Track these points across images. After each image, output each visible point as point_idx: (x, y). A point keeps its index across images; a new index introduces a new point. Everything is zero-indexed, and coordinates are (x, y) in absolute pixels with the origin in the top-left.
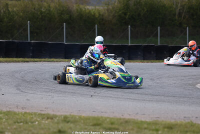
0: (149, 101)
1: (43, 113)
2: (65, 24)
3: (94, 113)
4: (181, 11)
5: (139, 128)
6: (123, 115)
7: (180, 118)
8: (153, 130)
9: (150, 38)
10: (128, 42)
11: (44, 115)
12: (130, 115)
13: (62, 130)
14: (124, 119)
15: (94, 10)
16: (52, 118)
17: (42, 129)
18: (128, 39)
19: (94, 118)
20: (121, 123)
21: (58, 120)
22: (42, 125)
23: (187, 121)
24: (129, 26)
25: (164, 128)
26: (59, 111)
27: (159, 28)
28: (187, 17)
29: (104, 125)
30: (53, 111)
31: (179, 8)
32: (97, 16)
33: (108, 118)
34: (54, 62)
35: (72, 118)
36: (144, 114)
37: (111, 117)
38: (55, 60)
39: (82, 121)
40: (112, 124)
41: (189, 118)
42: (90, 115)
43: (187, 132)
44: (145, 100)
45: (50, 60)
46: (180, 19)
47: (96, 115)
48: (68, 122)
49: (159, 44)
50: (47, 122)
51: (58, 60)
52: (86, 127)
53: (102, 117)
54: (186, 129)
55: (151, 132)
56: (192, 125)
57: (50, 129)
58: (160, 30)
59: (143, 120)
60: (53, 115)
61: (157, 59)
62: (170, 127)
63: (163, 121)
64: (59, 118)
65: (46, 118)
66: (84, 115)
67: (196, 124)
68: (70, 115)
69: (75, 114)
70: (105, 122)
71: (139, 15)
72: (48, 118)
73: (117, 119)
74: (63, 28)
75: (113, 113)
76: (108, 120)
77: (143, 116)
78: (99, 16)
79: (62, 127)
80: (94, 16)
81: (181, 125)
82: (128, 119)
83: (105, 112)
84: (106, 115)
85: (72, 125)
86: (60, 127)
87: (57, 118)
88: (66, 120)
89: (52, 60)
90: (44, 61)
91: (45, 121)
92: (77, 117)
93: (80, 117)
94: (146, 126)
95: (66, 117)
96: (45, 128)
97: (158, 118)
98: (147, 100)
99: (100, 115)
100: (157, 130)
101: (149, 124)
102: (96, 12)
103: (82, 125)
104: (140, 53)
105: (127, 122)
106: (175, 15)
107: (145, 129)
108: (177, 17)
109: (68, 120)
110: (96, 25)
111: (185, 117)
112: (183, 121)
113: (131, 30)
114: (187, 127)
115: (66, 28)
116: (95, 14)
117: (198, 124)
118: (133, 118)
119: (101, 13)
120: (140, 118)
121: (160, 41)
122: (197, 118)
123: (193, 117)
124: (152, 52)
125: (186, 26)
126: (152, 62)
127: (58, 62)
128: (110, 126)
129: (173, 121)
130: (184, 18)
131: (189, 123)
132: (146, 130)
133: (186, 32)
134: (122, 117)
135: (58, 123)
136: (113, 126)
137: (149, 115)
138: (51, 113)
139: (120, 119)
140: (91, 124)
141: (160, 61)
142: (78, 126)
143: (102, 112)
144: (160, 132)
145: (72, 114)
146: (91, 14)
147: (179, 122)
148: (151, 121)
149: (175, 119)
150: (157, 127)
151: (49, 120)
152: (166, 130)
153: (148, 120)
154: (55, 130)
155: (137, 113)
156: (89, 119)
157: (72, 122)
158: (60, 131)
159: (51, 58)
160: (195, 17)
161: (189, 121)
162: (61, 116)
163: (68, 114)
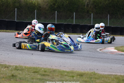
0: (68, 58)
1: (2, 64)
2: (16, 9)
3: (34, 65)
4: (88, 3)
5: (62, 75)
6: (52, 67)
7: (87, 70)
8: (70, 76)
9: (69, 20)
10: (55, 21)
11: (3, 65)
12: (56, 67)
13: (14, 75)
14: (52, 69)
15: (34, 1)
16: (8, 67)
17: (2, 74)
18: (55, 19)
19: (34, 68)
20: (51, 72)
21: (11, 68)
22: (2, 72)
23: (91, 71)
24: (56, 12)
25: (78, 75)
26: (12, 63)
27: (74, 13)
28: (92, 7)
29: (40, 73)
30: (9, 63)
31: (87, 1)
32: (36, 5)
33: (42, 68)
34: (9, 32)
35: (20, 67)
36: (65, 67)
37: (45, 68)
38: (10, 31)
39: (27, 70)
40: (45, 72)
41: (92, 69)
42: (32, 66)
43: (91, 78)
44: (65, 58)
45: (6, 31)
46: (87, 8)
47: (35, 66)
48: (18, 70)
49: (74, 23)
50: (4, 70)
51: (11, 31)
52: (29, 73)
53: (39, 68)
54: (91, 77)
55: (69, 78)
56: (94, 74)
57: (6, 74)
58: (75, 15)
59: (64, 70)
60: (9, 65)
61: (73, 33)
62: (81, 75)
63: (77, 71)
64: (12, 67)
65: (4, 67)
66: (27, 66)
67: (97, 73)
68: (19, 66)
69: (22, 65)
70: (41, 71)
71: (63, 5)
72: (5, 67)
73: (48, 69)
74: (15, 11)
75: (46, 65)
76: (42, 69)
77: (64, 67)
78: (38, 5)
79: (14, 73)
80: (34, 4)
81: (87, 74)
82: (56, 69)
83: (41, 65)
84: (41, 66)
85: (20, 72)
86: (13, 73)
87: (11, 67)
88: (16, 68)
89: (8, 31)
90: (3, 32)
91: (4, 69)
92: (24, 67)
93: (25, 67)
94: (66, 74)
95: (16, 67)
96: (4, 73)
97: (74, 69)
98: (66, 58)
99: (37, 66)
100: (73, 77)
101: (68, 72)
102: (36, 2)
103: (26, 72)
104: (62, 28)
105: (54, 71)
106: (84, 6)
107: (66, 75)
108: (85, 7)
109: (17, 68)
110: (36, 11)
111: (90, 69)
112: (89, 71)
113: (57, 14)
114: (91, 75)
115: (17, 12)
116: (35, 3)
117: (98, 74)
118: (58, 68)
119: (39, 3)
120: (62, 69)
121: (75, 21)
122: (97, 69)
123: (95, 69)
124: (70, 28)
125: (91, 12)
126: (70, 34)
127: (11, 32)
128: (44, 73)
129: (83, 71)
130: (90, 8)
131: (92, 73)
132: (66, 77)
133: (91, 16)
134: (51, 68)
135: (12, 70)
136: (46, 73)
137: (68, 67)
138: (7, 64)
139: (50, 69)
140: (32, 71)
141: (75, 34)
142: (24, 73)
143: (39, 65)
144: (75, 78)
145: (20, 65)
146: (33, 3)
147: (86, 72)
148: (69, 70)
149: (84, 70)
150: (73, 75)
151: (6, 68)
152: (78, 76)
153: (67, 70)
154: (10, 75)
155: (61, 66)
156: (31, 68)
157: (20, 70)
158: (13, 76)
159: (7, 30)
160: (97, 7)
161: (93, 71)
162: (14, 66)
163: (17, 65)
